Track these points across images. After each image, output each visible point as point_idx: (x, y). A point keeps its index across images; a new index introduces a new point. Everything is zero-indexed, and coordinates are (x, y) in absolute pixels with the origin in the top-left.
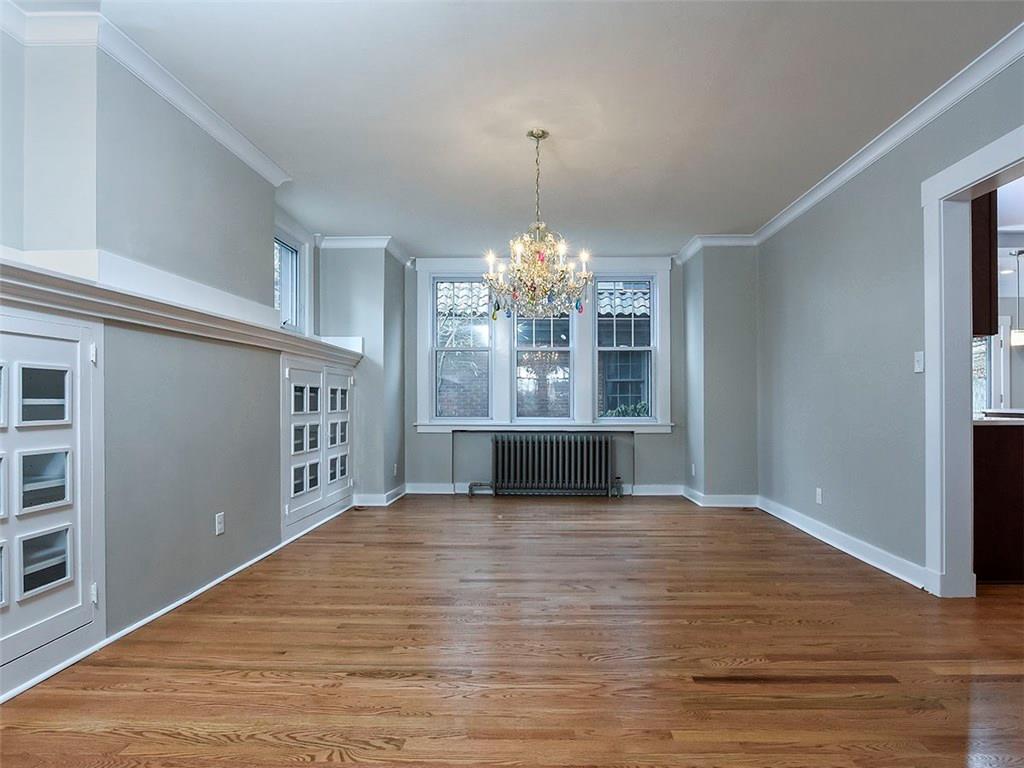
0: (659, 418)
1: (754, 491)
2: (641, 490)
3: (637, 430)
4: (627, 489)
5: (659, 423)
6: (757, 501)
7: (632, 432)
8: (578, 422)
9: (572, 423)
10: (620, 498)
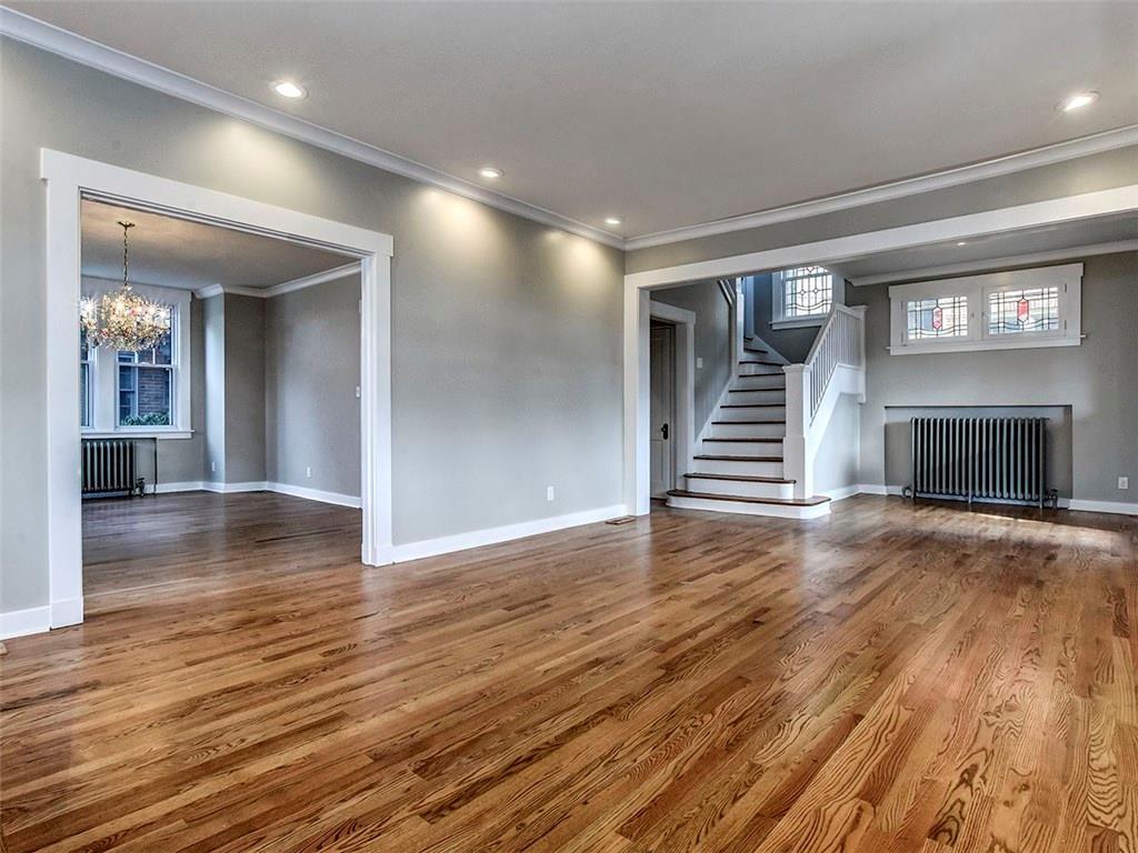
0: (180, 425)
1: (264, 478)
2: (162, 488)
3: (159, 437)
4: (149, 489)
5: (181, 430)
6: (266, 486)
7: (155, 439)
8: (98, 430)
9: (92, 431)
10: (143, 496)
